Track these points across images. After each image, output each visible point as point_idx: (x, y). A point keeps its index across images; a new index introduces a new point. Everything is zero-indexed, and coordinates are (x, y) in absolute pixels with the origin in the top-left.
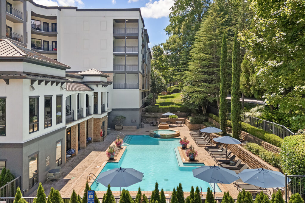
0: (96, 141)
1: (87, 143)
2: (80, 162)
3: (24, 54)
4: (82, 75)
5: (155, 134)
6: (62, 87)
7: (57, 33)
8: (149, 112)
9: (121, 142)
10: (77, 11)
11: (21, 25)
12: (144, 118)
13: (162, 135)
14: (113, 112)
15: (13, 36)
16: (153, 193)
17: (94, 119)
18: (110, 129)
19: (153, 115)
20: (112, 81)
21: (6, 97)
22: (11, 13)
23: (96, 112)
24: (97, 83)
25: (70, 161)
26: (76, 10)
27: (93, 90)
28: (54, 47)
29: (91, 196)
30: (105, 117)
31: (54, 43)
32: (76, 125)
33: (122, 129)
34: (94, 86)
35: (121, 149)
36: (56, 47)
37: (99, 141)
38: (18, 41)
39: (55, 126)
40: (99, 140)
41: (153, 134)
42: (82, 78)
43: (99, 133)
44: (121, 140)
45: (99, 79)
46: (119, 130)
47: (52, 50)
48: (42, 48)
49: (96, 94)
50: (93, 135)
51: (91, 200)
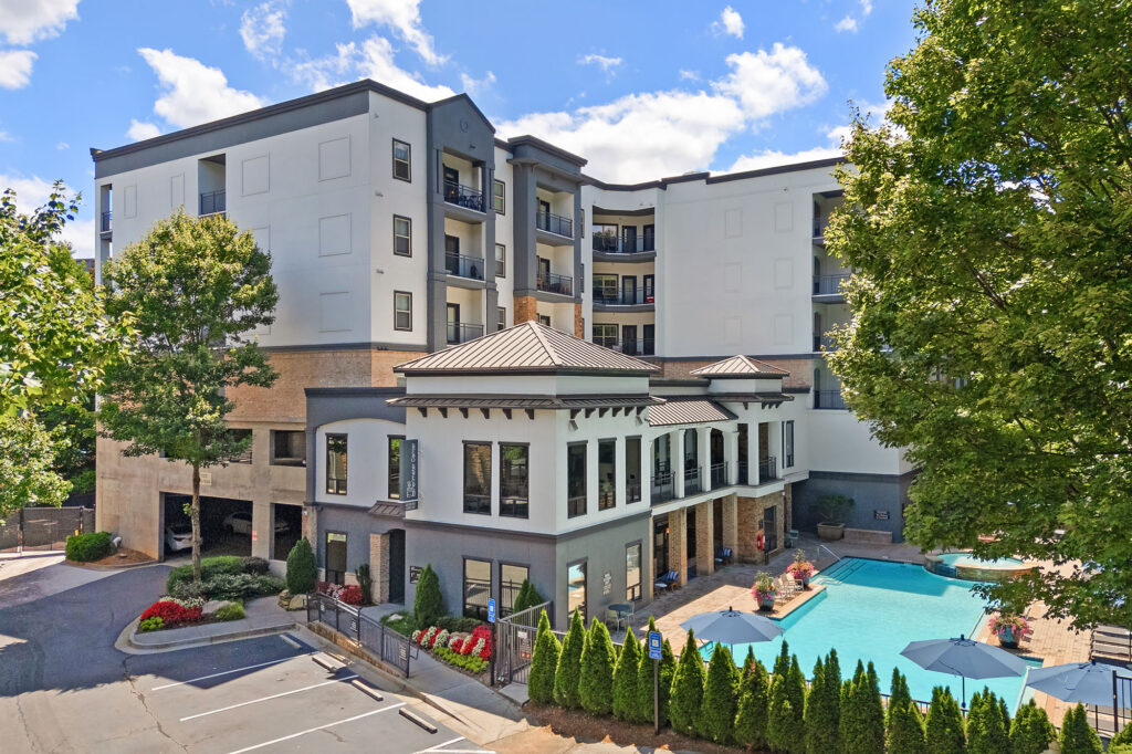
0: (747, 562)
1: (716, 563)
2: (686, 603)
3: (558, 361)
4: (705, 376)
5: (940, 562)
6: (639, 418)
7: (655, 254)
9: (805, 571)
10: (708, 183)
11: (569, 252)
13: (963, 569)
14: (815, 481)
15: (552, 282)
16: (777, 661)
17: (739, 498)
18: (795, 531)
20: (811, 383)
21: (529, 444)
22: (547, 229)
23: (743, 479)
24: (745, 398)
25: (663, 598)
26: (704, 181)
27: (733, 416)
28: (649, 293)
29: (656, 644)
31: (649, 280)
32: (682, 510)
33: (843, 536)
34: (737, 408)
35: (806, 588)
36: (653, 294)
37: (754, 563)
38: (563, 293)
39: (622, 509)
40: (753, 559)
41: (932, 562)
42: (707, 385)
43: (752, 539)
44: (807, 565)
45: (750, 386)
46: (829, 540)
47: (644, 301)
48: (620, 296)
49: (743, 429)
50: (736, 542)
51: (655, 648)
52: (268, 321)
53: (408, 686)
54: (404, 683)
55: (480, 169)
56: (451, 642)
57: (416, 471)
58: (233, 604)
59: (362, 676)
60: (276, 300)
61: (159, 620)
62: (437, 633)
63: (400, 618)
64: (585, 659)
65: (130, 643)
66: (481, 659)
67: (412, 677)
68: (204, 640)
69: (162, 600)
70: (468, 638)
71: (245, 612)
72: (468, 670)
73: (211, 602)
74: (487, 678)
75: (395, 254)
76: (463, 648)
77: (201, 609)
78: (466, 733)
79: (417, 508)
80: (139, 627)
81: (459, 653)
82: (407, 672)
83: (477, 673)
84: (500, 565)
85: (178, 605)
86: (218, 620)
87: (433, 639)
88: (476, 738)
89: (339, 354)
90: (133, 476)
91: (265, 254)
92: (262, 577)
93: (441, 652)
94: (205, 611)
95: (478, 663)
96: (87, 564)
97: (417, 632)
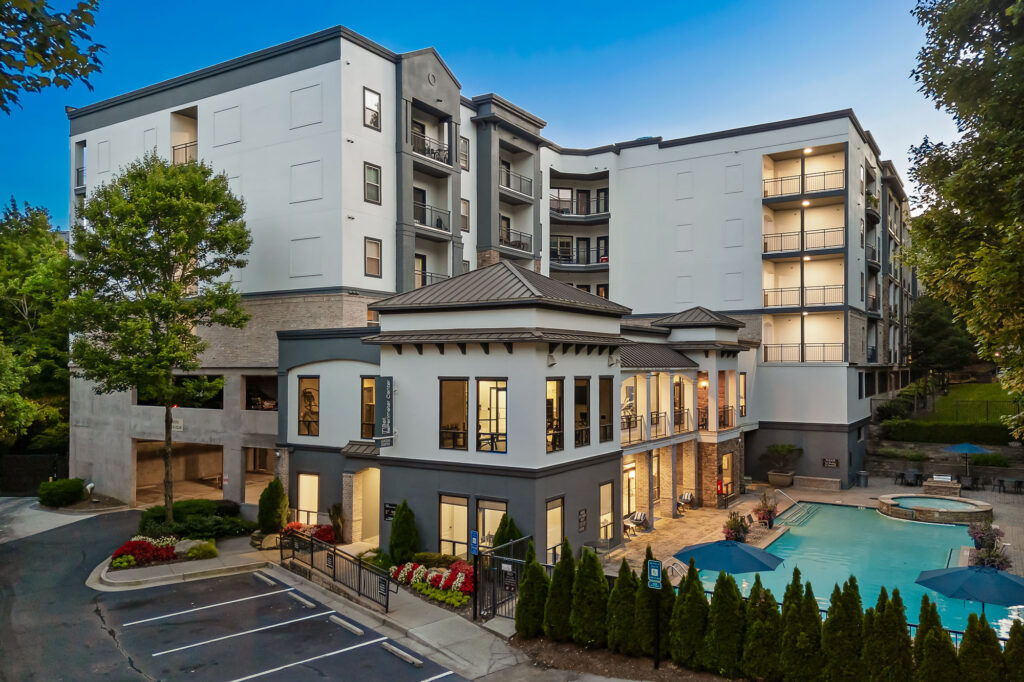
0: (706, 506)
3: (538, 293)
5: (896, 505)
6: (611, 358)
7: (609, 215)
8: (894, 440)
10: (660, 138)
12: (874, 458)
13: (920, 512)
14: (765, 431)
15: (512, 239)
17: (699, 443)
18: (750, 478)
19: (909, 449)
20: (760, 338)
21: (507, 378)
22: (508, 186)
23: (702, 426)
24: (705, 347)
26: (657, 145)
27: (693, 364)
28: (602, 253)
29: (655, 572)
30: (730, 440)
31: (602, 243)
33: (792, 484)
34: (698, 355)
36: (607, 253)
37: (714, 506)
39: (596, 447)
40: (713, 503)
41: (888, 506)
42: (667, 335)
43: (712, 483)
46: (781, 486)
47: (598, 262)
48: (575, 258)
51: (654, 578)
52: (240, 264)
53: (389, 620)
54: (383, 617)
55: (446, 125)
56: (430, 577)
57: (391, 407)
58: (206, 543)
59: (340, 612)
60: (249, 243)
61: (131, 558)
62: (414, 568)
63: (375, 555)
64: (578, 589)
65: (101, 581)
66: (461, 593)
67: (391, 612)
68: (176, 577)
69: (134, 539)
70: (446, 573)
71: (217, 551)
72: (448, 604)
73: (183, 541)
74: (470, 612)
75: (365, 200)
76: (442, 582)
77: (173, 548)
78: (454, 668)
79: (391, 444)
80: (111, 565)
81: (438, 588)
82: (386, 607)
83: (457, 608)
84: (478, 500)
85: (149, 543)
86: (190, 559)
87: (410, 575)
88: (465, 672)
89: (310, 299)
90: (106, 424)
91: (239, 199)
92: (232, 519)
93: (419, 588)
94: (177, 550)
95: (459, 598)
96: (61, 509)
97: (393, 568)
